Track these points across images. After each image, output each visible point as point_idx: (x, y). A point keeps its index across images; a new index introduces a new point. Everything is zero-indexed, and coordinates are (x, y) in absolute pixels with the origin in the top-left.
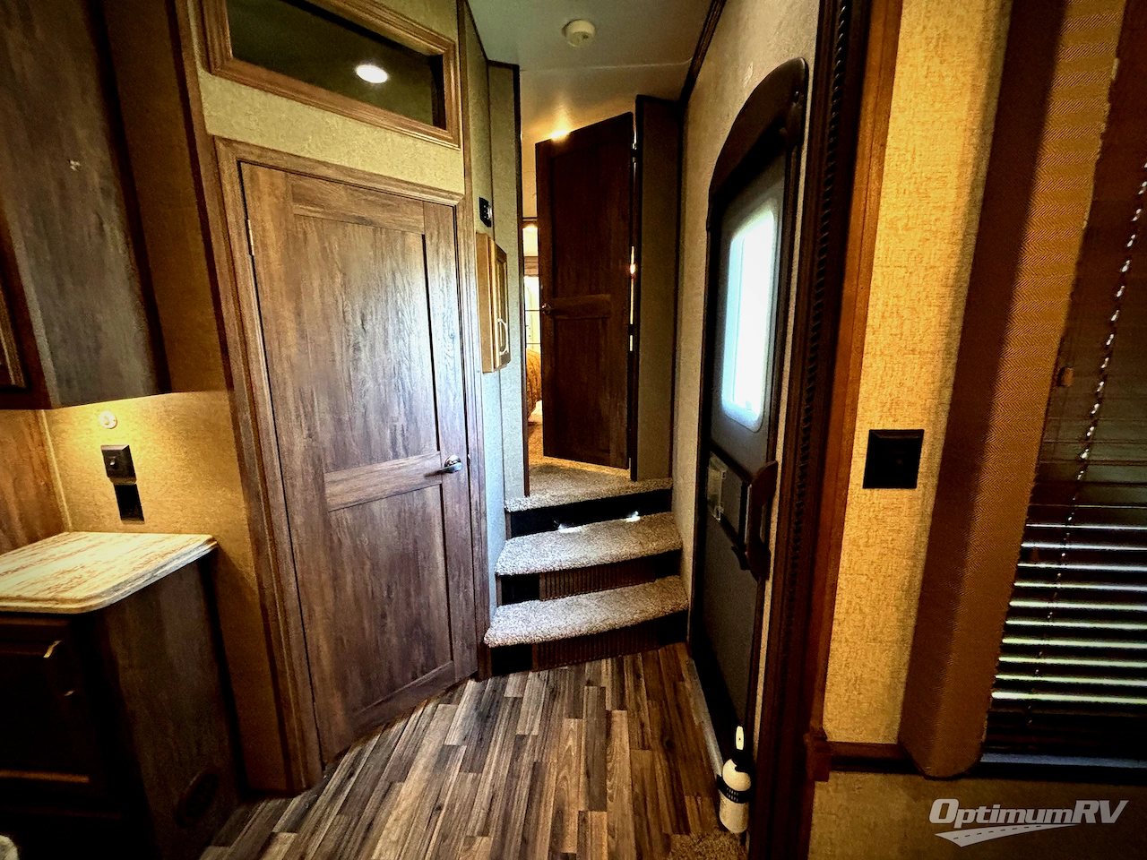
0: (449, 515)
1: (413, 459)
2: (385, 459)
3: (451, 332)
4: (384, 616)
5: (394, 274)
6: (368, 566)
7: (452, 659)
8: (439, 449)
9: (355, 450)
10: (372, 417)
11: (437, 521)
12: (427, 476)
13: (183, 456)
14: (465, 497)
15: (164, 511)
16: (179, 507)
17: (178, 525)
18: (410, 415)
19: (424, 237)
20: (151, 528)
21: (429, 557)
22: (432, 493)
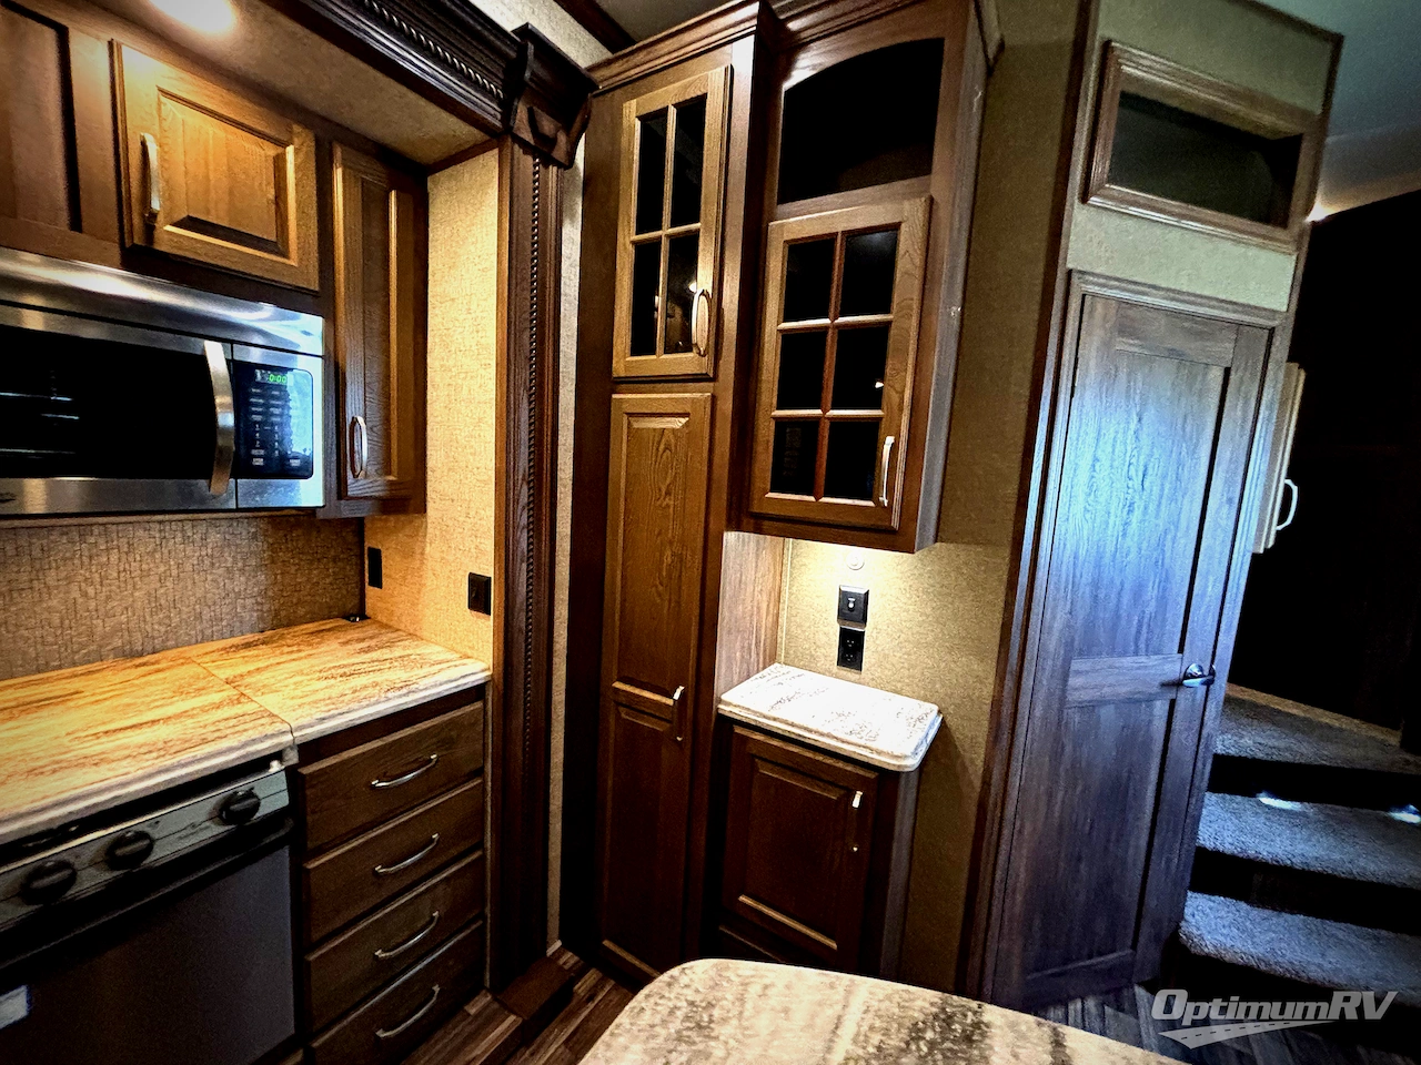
0: (1173, 744)
1: (1153, 660)
2: (1124, 654)
3: (1230, 495)
4: (1079, 859)
5: (1185, 417)
6: (1079, 789)
7: (1134, 946)
8: (1181, 650)
9: (1103, 637)
10: (1126, 599)
11: (1158, 747)
12: (1163, 685)
13: (929, 611)
14: (1196, 724)
15: (888, 666)
16: (906, 665)
17: (899, 685)
18: (1163, 600)
19: (1227, 372)
20: (867, 680)
21: (1138, 796)
22: (1160, 708)
